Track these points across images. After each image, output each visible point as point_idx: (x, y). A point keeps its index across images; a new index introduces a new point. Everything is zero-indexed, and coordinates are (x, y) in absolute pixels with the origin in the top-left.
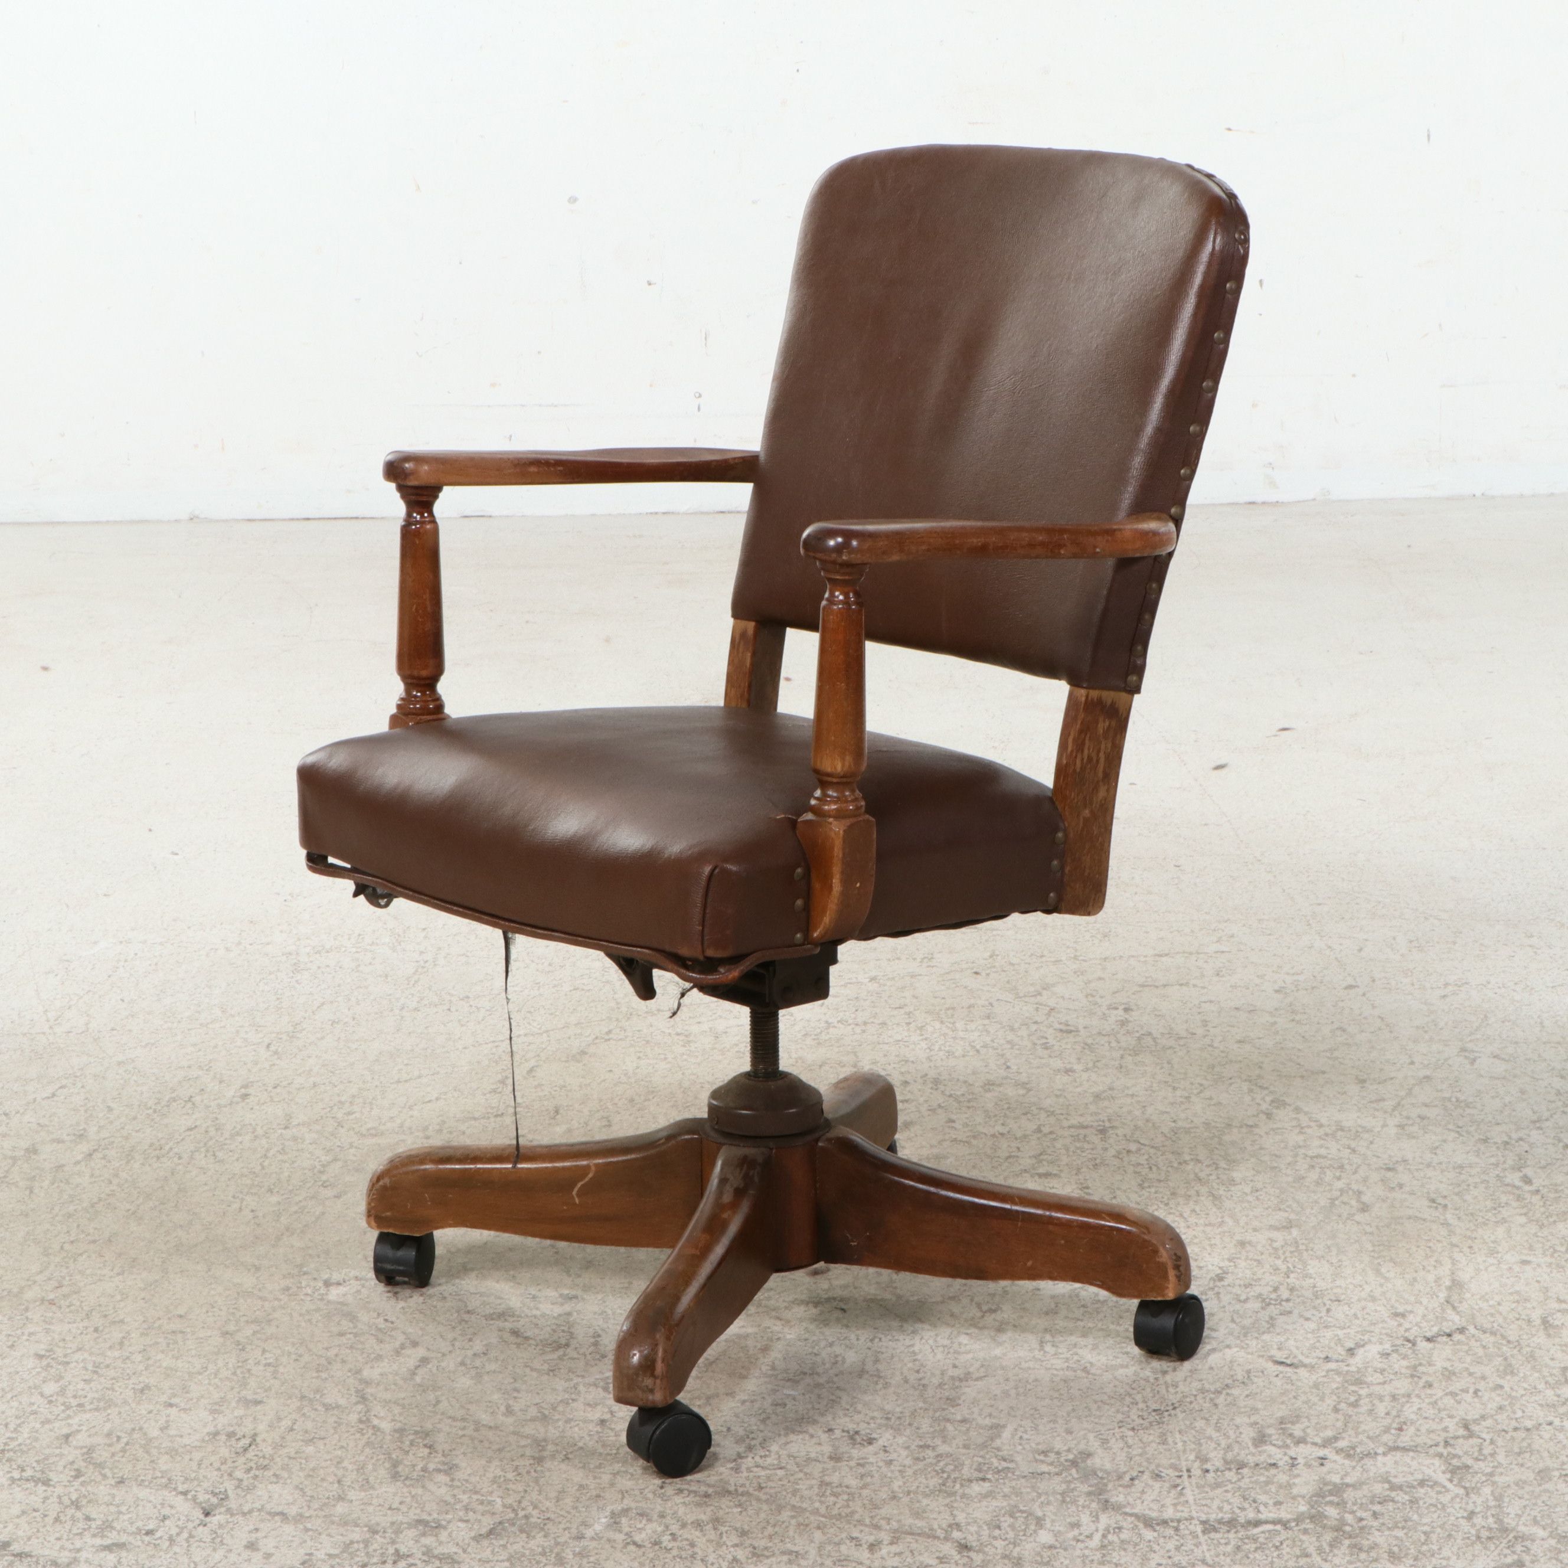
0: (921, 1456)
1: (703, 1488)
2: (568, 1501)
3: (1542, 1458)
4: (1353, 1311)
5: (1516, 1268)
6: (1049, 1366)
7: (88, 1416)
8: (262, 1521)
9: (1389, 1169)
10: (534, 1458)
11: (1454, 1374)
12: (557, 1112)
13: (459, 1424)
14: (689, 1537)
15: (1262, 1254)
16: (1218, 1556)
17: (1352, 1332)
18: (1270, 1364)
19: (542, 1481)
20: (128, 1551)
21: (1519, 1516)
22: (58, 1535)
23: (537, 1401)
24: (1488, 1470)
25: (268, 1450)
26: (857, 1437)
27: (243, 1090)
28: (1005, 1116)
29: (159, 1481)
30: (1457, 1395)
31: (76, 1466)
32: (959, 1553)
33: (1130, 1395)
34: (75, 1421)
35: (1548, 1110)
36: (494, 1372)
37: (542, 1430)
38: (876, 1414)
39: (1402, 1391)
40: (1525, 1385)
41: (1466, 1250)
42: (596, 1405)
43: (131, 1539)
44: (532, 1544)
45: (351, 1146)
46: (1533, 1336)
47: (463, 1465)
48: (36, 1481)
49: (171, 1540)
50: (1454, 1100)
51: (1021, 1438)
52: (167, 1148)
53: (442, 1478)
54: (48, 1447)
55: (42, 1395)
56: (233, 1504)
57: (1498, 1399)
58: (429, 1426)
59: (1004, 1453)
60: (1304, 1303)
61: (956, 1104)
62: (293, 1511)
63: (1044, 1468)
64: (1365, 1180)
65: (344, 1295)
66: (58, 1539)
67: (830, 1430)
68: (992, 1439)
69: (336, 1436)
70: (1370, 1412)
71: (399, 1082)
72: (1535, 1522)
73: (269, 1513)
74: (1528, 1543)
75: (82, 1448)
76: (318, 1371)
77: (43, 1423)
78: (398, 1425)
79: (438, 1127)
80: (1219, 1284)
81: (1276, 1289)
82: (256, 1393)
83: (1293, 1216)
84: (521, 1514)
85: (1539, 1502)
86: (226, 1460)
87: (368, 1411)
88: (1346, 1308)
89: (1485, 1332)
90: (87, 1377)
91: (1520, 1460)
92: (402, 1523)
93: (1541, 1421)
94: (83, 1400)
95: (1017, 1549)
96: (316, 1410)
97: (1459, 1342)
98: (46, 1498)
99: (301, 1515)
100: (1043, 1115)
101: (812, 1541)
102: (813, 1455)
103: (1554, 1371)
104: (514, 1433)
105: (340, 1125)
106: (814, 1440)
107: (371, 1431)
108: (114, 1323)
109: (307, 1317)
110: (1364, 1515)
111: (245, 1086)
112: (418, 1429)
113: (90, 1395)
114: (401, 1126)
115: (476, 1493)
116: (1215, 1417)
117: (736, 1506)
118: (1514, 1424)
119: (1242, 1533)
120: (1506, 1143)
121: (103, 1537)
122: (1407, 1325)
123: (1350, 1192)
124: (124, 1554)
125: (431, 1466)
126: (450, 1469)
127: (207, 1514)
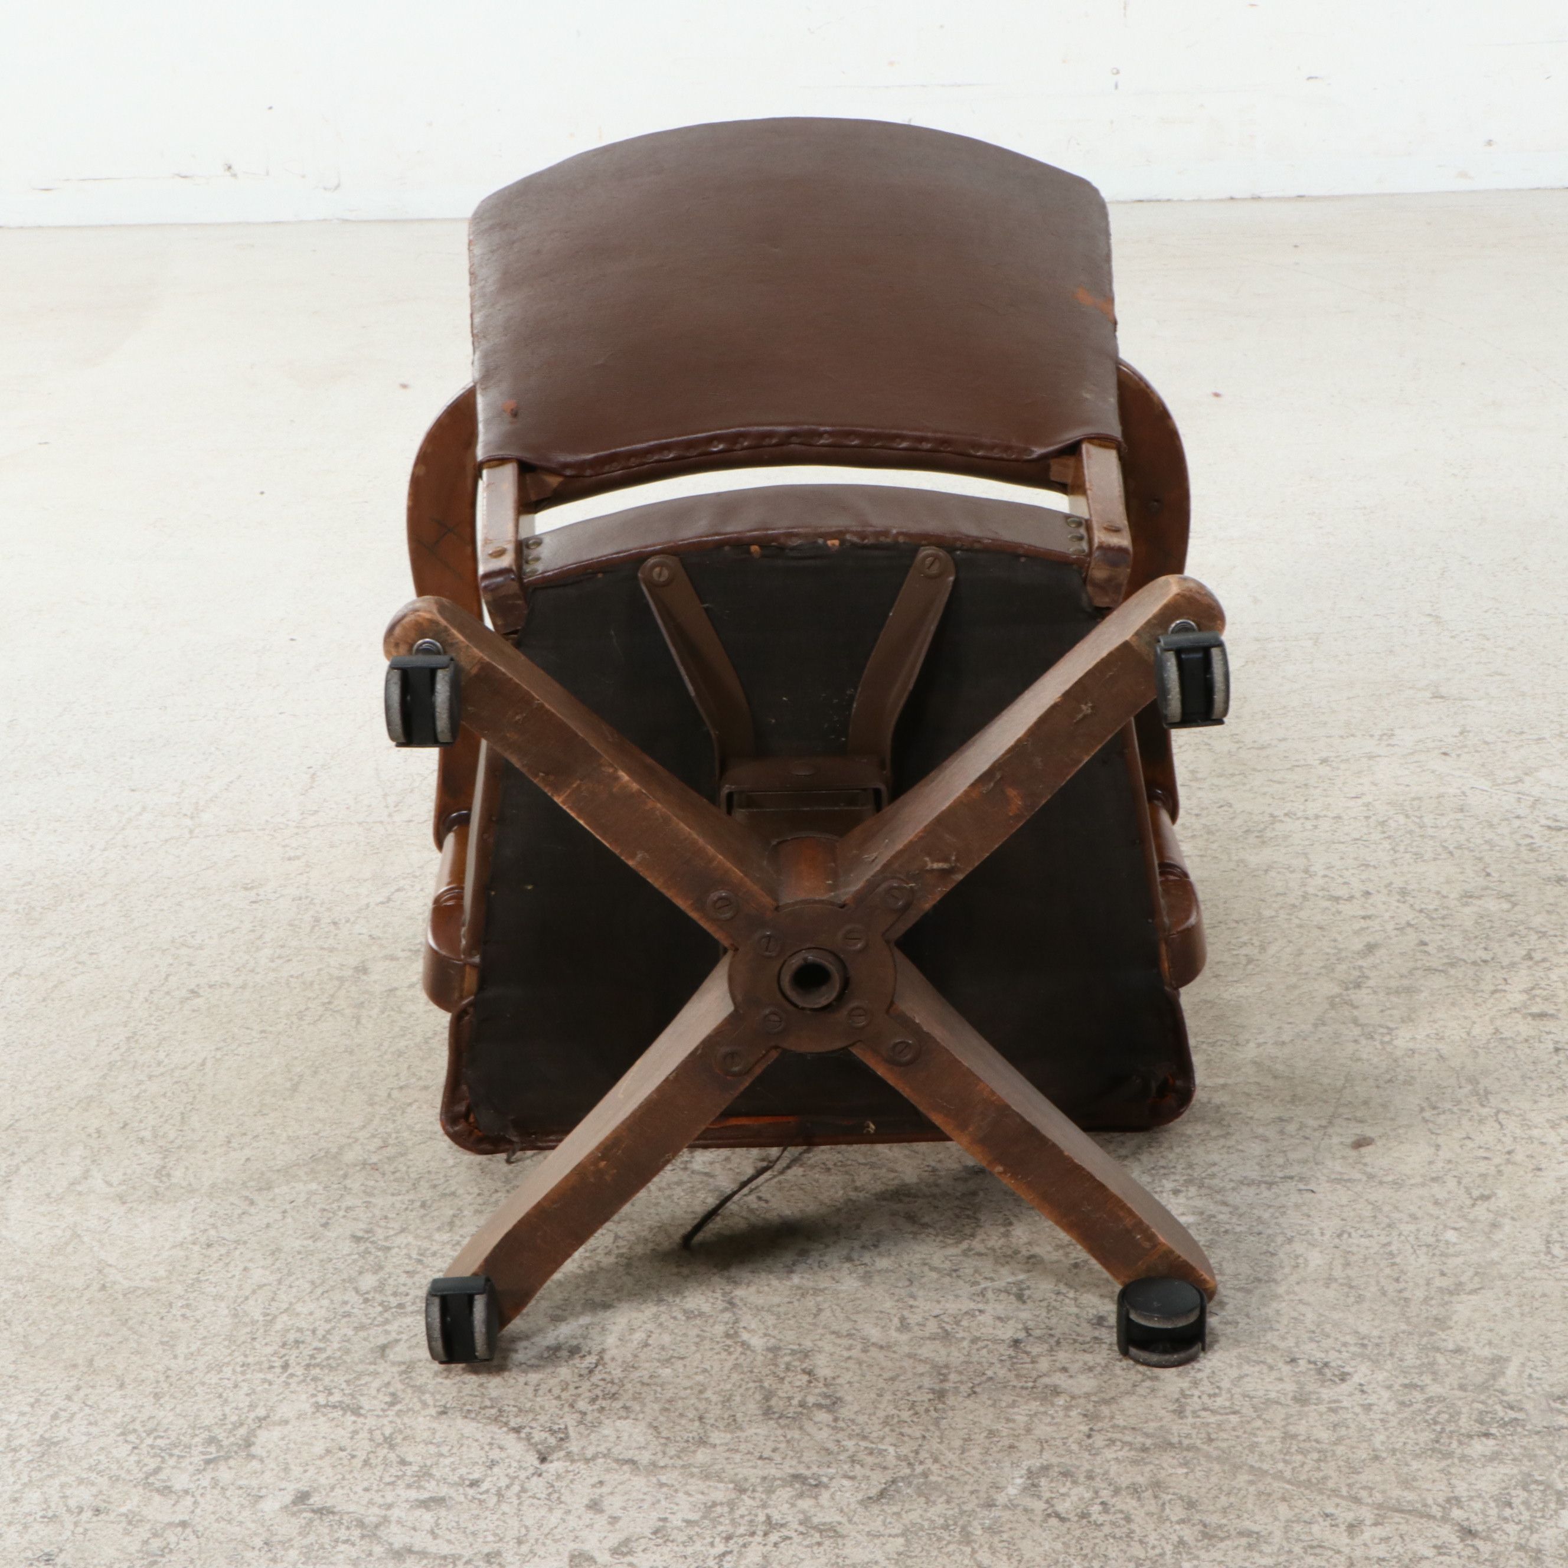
0: (1406, 1399)
1: (1140, 1439)
2: (975, 1452)
6: (1559, 1276)
7: (409, 1320)
8: (608, 1470)
10: (933, 1391)
13: (844, 1342)
14: (1124, 1507)
19: (944, 1423)
20: (449, 1509)
22: (366, 1484)
23: (936, 1312)
25: (617, 1373)
26: (1326, 1370)
28: (1488, 937)
29: (487, 1415)
31: (391, 1390)
32: (1462, 1540)
34: (393, 1327)
36: (887, 1271)
37: (943, 1352)
38: (1348, 1339)
42: (1009, 1318)
43: (452, 1492)
44: (933, 1512)
47: (849, 1399)
48: (345, 1408)
49: (499, 1494)
51: (1530, 1376)
53: (823, 1416)
54: (361, 1361)
55: (357, 1290)
56: (574, 1446)
58: (808, 1344)
59: (1510, 1398)
61: (1428, 922)
62: (645, 1458)
65: (711, 1163)
66: (366, 1490)
67: (1293, 1361)
68: (1494, 1378)
69: (698, 1356)
73: (617, 1461)
75: (400, 1363)
78: (772, 1342)
82: (605, 1295)
84: (919, 1469)
86: (567, 1384)
87: (736, 1321)
90: (409, 1269)
92: (775, 1479)
94: (404, 1300)
95: (1535, 1537)
96: (675, 1318)
98: (355, 1432)
99: (654, 1464)
100: (1534, 937)
101: (1276, 1519)
102: (1273, 1395)
104: (910, 1356)
106: (1275, 1374)
107: (740, 1349)
108: (444, 1195)
109: (667, 1193)
112: (795, 1347)
113: (413, 1293)
115: (865, 1438)
117: (1181, 1465)
121: (419, 1488)
124: (443, 1512)
125: (811, 1400)
126: (833, 1403)
127: (542, 1459)
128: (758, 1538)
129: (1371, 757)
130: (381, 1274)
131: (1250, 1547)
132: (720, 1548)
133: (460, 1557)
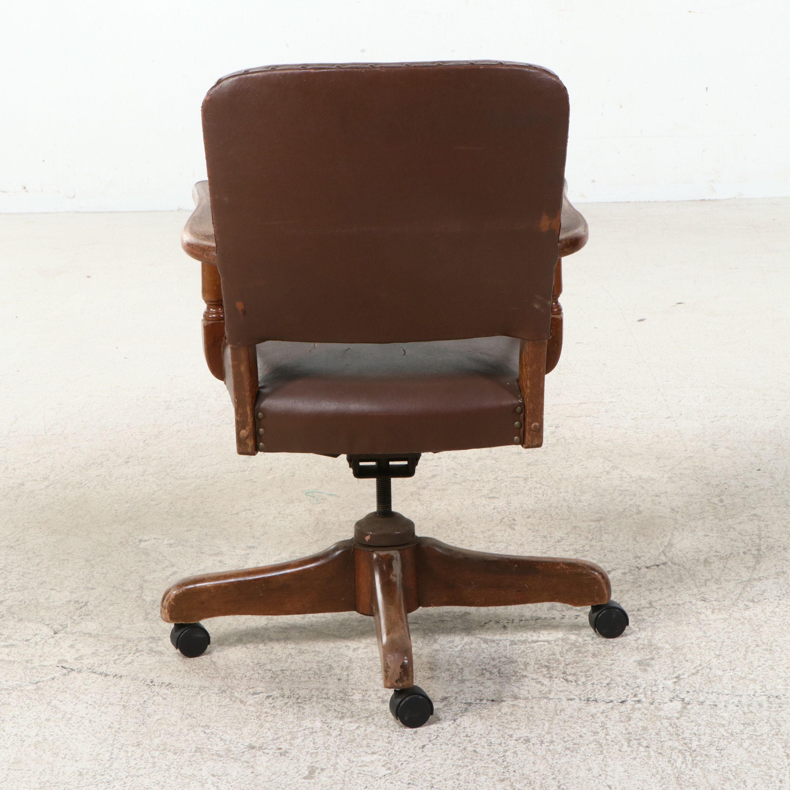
3: (681, 616)
4: (616, 555)
5: (701, 538)
7: (14, 593)
8: (80, 636)
9: (657, 496)
11: (654, 582)
12: (271, 470)
15: (583, 531)
17: (612, 564)
20: (15, 647)
21: (660, 640)
24: (653, 621)
25: (91, 608)
27: (127, 460)
28: (482, 472)
29: (37, 620)
30: (651, 590)
35: (744, 471)
40: (685, 587)
41: (680, 530)
43: (18, 643)
45: (170, 483)
46: (697, 566)
49: (36, 643)
50: (700, 466)
52: (84, 483)
56: (68, 630)
57: (670, 592)
60: (595, 552)
61: (460, 467)
62: (95, 633)
64: (644, 501)
69: (124, 603)
71: (201, 456)
72: (667, 642)
73: (84, 633)
74: (659, 651)
76: (125, 576)
78: (155, 598)
79: (213, 476)
80: (557, 544)
81: (583, 546)
82: (93, 585)
83: (603, 516)
85: (672, 634)
86: (71, 612)
87: (142, 593)
88: (614, 554)
89: (675, 564)
91: (670, 617)
92: (143, 638)
93: (687, 601)
95: (422, 651)
96: (119, 592)
97: (661, 569)
99: (98, 634)
100: (500, 472)
101: (328, 647)
103: (702, 581)
105: (168, 475)
107: (141, 601)
111: (128, 458)
113: (17, 585)
114: (196, 475)
117: (298, 633)
118: (674, 602)
119: (529, 645)
120: (718, 485)
121: (6, 642)
122: (640, 561)
123: (635, 506)
124: (13, 649)
127: (55, 633)
128: (131, 655)
131: (315, 655)
132: (117, 657)
133: (17, 661)
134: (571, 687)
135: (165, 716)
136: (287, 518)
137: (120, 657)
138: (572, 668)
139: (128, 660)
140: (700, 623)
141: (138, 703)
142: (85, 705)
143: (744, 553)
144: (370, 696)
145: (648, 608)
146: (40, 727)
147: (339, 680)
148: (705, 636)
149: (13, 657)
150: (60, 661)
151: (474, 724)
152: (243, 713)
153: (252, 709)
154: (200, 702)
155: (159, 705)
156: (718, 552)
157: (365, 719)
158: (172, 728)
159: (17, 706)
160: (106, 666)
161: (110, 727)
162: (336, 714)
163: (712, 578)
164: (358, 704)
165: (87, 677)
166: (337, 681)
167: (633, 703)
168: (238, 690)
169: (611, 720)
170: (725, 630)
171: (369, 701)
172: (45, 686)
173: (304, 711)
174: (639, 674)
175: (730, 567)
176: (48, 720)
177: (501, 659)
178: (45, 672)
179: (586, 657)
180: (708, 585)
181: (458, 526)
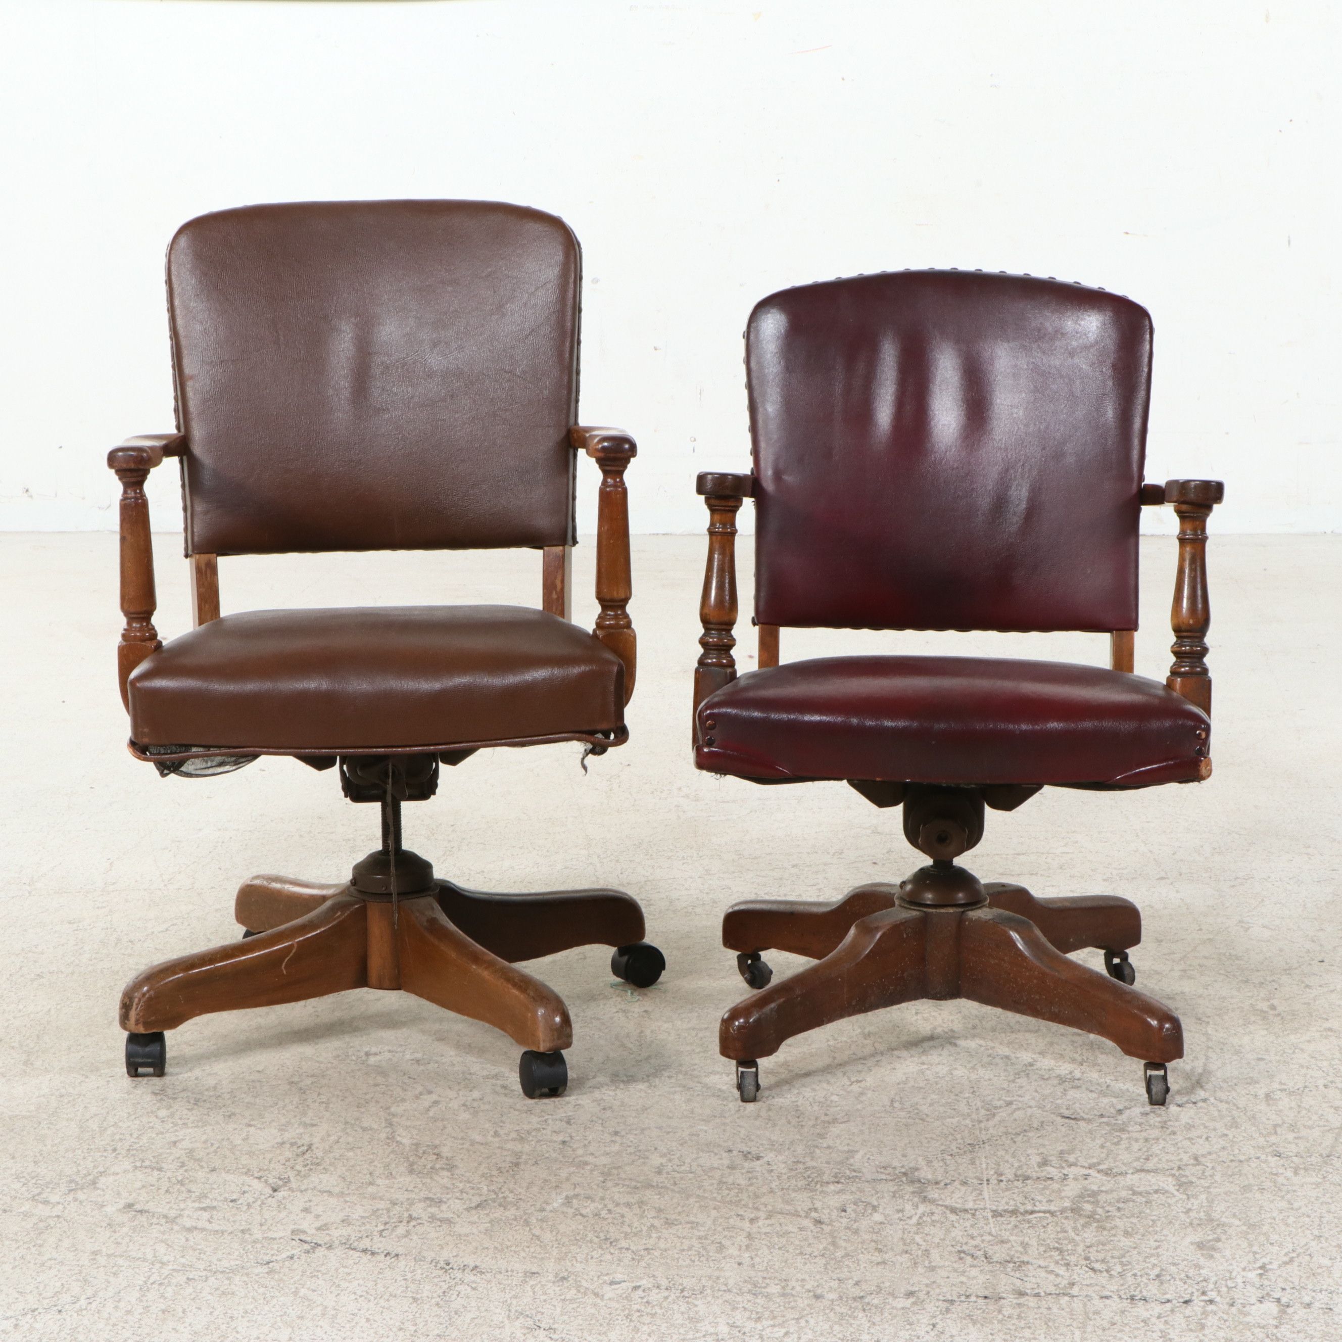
0: (794, 1167)
1: (634, 1183)
2: (535, 1189)
3: (1247, 1178)
5: (1253, 1063)
7: (190, 1130)
8: (314, 1196)
10: (512, 1162)
11: (1194, 1126)
13: (459, 1141)
14: (621, 1212)
16: (1001, 1230)
17: (1124, 1099)
18: (1059, 1118)
19: (517, 1176)
20: (218, 1211)
21: (1223, 1212)
23: (517, 1128)
24: (1207, 1185)
25: (320, 1154)
26: (749, 1155)
29: (241, 1170)
30: (1193, 1139)
31: (181, 1160)
32: (815, 1225)
33: (952, 1135)
34: (181, 1134)
36: (487, 1110)
37: (520, 1146)
38: (764, 1142)
39: (1153, 1136)
40: (1245, 1135)
41: (1218, 1050)
42: (560, 1132)
43: (220, 1204)
44: (507, 1213)
46: (1257, 1104)
47: (461, 1166)
48: (153, 1169)
49: (249, 1205)
51: (869, 1158)
53: (445, 1173)
54: (161, 1148)
55: (157, 1117)
56: (294, 1185)
57: (1223, 1142)
58: (437, 1142)
59: (856, 1167)
62: (337, 1190)
63: (884, 1177)
66: (168, 1203)
67: (730, 1151)
68: (847, 1159)
69: (370, 1147)
70: (1127, 1149)
72: (1234, 1215)
73: (320, 1191)
74: (1226, 1228)
75: (185, 1149)
76: (358, 1107)
77: (157, 1134)
78: (415, 1141)
82: (313, 1120)
84: (501, 1195)
85: (1240, 1205)
86: (289, 1159)
87: (394, 1132)
88: (1122, 1084)
89: (1221, 1102)
90: (189, 1107)
91: (1231, 1179)
92: (414, 1199)
93: (1252, 1156)
94: (186, 1121)
95: (857, 1224)
96: (356, 1130)
97: (1201, 1108)
98: (159, 1179)
99: (342, 1193)
101: (709, 1216)
102: (716, 1165)
103: (1268, 1127)
104: (499, 1148)
106: (717, 1157)
107: (395, 1144)
109: (352, 1074)
110: (1110, 1209)
112: (429, 1144)
113: (191, 1118)
115: (469, 1182)
116: (1013, 1149)
117: (657, 1194)
118: (1232, 1157)
119: (1020, 1218)
120: (1262, 983)
121: (200, 1202)
124: (215, 1213)
125: (438, 1166)
126: (451, 1168)
127: (275, 1190)
128: (404, 1223)
129: (825, 864)
130: (171, 1110)
131: (692, 1228)
132: (382, 1227)
133: (226, 1231)
134: (1103, 1279)
135: (482, 1314)
136: (591, 1023)
137: (387, 1226)
138: (1097, 1251)
139: (401, 1230)
140: (1280, 1190)
141: (435, 1295)
142: (353, 1297)
143: (1326, 1086)
144: (793, 1288)
145: (1193, 1165)
146: (293, 1328)
147: (739, 1264)
148: (1292, 1209)
149: (219, 1225)
150: (293, 1232)
151: (965, 1331)
152: (602, 1311)
153: (614, 1304)
154: (531, 1294)
155: (468, 1297)
156: (1284, 1084)
157: (793, 1322)
158: (498, 1331)
159: (246, 1296)
160: (368, 1240)
161: (401, 1329)
162: (747, 1314)
163: (1284, 1123)
164: (778, 1300)
165: (344, 1256)
166: (736, 1266)
167: (1202, 1304)
168: (585, 1277)
169: (1174, 1329)
170: (1321, 1201)
171: (793, 1295)
172: (281, 1268)
173: (696, 1309)
174: (1202, 1261)
175: (1307, 1107)
176: (301, 1318)
177: (984, 1238)
178: (276, 1247)
179: (1115, 1235)
180: (1279, 1132)
181: (865, 1039)
